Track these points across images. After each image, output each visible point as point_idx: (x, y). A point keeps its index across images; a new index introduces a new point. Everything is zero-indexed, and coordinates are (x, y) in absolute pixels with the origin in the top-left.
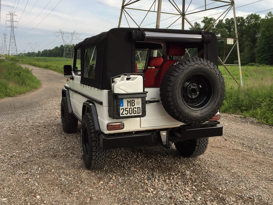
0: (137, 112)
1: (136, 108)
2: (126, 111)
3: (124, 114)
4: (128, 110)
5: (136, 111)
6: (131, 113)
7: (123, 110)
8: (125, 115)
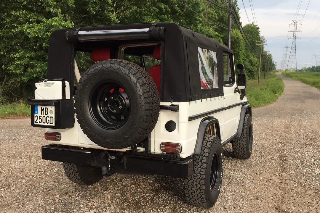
0: (50, 122)
1: (49, 118)
2: (39, 119)
3: (38, 122)
4: (41, 118)
5: (49, 120)
6: (44, 122)
7: (37, 117)
8: (39, 124)
